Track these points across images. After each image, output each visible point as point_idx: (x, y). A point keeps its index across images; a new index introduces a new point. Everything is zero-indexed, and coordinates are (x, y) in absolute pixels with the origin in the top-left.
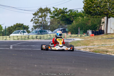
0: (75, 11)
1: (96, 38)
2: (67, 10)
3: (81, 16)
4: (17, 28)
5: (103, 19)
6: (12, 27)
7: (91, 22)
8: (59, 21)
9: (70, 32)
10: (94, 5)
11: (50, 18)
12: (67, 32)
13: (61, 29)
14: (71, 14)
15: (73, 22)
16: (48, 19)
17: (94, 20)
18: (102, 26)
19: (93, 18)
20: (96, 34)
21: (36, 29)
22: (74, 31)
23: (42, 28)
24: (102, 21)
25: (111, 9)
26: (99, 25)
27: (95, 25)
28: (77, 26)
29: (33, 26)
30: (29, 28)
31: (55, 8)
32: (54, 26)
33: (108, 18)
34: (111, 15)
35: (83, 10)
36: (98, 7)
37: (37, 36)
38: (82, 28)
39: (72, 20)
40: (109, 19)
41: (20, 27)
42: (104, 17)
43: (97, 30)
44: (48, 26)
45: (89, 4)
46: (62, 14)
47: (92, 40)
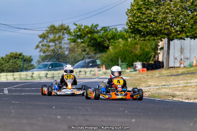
0: (113, 29)
1: (149, 75)
2: (98, 29)
3: (122, 37)
4: (11, 61)
5: (161, 42)
6: (2, 58)
7: (141, 48)
8: (84, 47)
9: (104, 66)
10: (146, 18)
11: (68, 42)
12: (98, 66)
13: (88, 60)
14: (105, 34)
15: (110, 48)
16: (64, 43)
17: (146, 45)
18: (159, 55)
19: (145, 40)
20: (149, 68)
21: (45, 61)
22: (110, 64)
23: (55, 60)
24: (159, 46)
25: (175, 24)
26: (153, 54)
27: (148, 53)
28: (117, 56)
29: (40, 56)
30: (32, 59)
31: (77, 25)
32: (76, 55)
33: (170, 40)
34: (176, 35)
35: (127, 27)
36: (151, 21)
37: (47, 74)
38: (125, 59)
39: (106, 45)
40: (171, 42)
41: (17, 59)
42: (163, 39)
43: (151, 62)
44: (66, 57)
45: (137, 17)
46: (89, 36)
47: (144, 78)
